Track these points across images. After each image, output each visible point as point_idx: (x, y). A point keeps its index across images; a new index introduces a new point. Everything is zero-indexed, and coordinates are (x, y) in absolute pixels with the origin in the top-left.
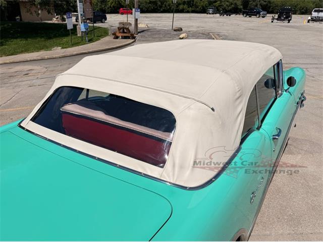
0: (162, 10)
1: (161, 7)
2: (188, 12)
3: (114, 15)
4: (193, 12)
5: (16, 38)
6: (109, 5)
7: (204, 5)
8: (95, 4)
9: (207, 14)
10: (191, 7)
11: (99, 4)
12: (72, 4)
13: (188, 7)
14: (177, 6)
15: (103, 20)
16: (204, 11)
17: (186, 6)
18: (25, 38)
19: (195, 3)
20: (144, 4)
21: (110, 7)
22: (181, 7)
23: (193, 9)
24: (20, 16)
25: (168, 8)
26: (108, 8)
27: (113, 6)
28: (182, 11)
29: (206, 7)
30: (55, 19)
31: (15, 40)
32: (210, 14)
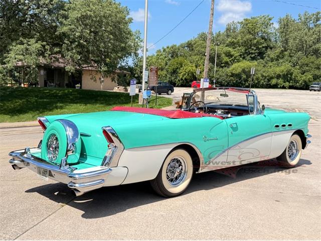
0: (247, 84)
1: (246, 81)
2: (284, 88)
3: (185, 88)
4: (291, 87)
5: (76, 103)
6: (181, 77)
7: (307, 80)
8: (163, 75)
9: (311, 90)
10: (288, 81)
11: (169, 76)
12: (136, 75)
13: (285, 82)
14: (269, 80)
15: (170, 92)
16: (306, 87)
17: (280, 81)
18: (85, 103)
19: (293, 77)
20: (224, 78)
21: (182, 79)
22: (274, 82)
23: (291, 84)
24: (81, 85)
25: (256, 82)
26: (179, 80)
27: (185, 79)
28: (275, 87)
29: (310, 82)
30: (117, 89)
31: (75, 105)
32: (315, 91)
